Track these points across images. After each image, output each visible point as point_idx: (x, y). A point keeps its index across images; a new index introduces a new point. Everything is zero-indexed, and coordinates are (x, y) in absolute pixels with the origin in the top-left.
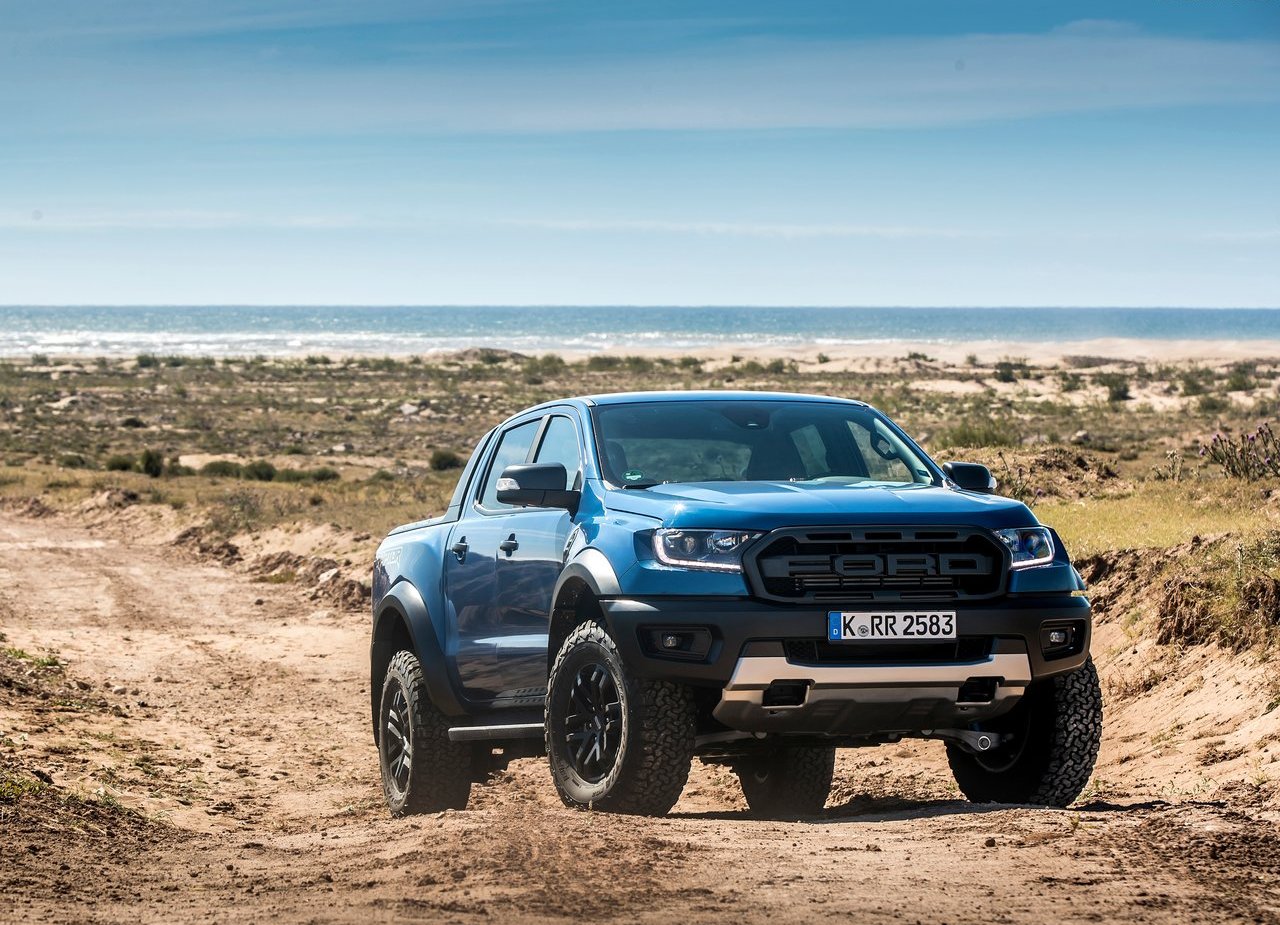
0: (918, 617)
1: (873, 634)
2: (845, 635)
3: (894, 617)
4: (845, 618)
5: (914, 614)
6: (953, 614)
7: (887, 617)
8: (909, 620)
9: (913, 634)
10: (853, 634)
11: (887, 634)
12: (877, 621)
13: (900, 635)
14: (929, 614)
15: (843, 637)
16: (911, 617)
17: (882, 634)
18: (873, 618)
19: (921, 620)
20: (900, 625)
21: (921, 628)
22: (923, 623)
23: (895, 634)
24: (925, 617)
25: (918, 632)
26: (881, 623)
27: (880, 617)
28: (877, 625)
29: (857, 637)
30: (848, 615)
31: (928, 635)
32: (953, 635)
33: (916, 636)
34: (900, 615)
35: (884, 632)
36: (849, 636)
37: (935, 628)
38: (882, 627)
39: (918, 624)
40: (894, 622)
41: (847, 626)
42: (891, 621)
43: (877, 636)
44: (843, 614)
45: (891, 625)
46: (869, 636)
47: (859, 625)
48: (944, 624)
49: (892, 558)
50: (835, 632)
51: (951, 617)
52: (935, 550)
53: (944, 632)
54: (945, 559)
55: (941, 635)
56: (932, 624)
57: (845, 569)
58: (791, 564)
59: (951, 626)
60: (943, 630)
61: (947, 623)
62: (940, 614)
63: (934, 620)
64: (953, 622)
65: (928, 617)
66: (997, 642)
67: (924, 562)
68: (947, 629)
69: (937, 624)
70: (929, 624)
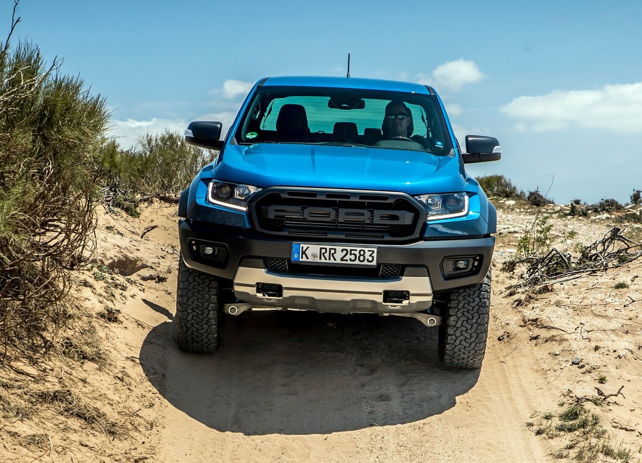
0: (351, 250)
1: (320, 259)
2: (302, 258)
3: (335, 249)
4: (302, 247)
5: (349, 249)
6: (375, 250)
7: (330, 249)
8: (345, 252)
9: (347, 260)
10: (307, 258)
11: (329, 259)
12: (323, 251)
13: (338, 261)
14: (359, 249)
15: (301, 260)
16: (347, 250)
17: (326, 259)
18: (321, 249)
19: (353, 252)
20: (339, 255)
21: (353, 257)
22: (354, 254)
23: (335, 260)
24: (356, 250)
25: (350, 260)
26: (326, 252)
27: (326, 249)
28: (323, 254)
29: (310, 260)
30: (305, 246)
31: (357, 262)
32: (374, 263)
33: (349, 262)
34: (339, 249)
35: (328, 258)
36: (304, 259)
37: (362, 258)
38: (327, 255)
39: (351, 254)
40: (335, 252)
41: (304, 253)
42: (333, 251)
43: (323, 260)
44: (301, 245)
45: (333, 254)
46: (318, 260)
47: (312, 252)
48: (369, 255)
49: (342, 211)
50: (296, 256)
51: (373, 252)
52: (373, 207)
53: (368, 261)
54: (378, 213)
55: (366, 263)
56: (360, 255)
57: (310, 216)
58: (276, 210)
59: (373, 257)
60: (368, 259)
61: (371, 255)
62: (366, 249)
63: (362, 253)
64: (375, 255)
65: (358, 251)
66: (407, 269)
67: (363, 214)
68: (370, 259)
69: (363, 255)
70: (358, 255)
